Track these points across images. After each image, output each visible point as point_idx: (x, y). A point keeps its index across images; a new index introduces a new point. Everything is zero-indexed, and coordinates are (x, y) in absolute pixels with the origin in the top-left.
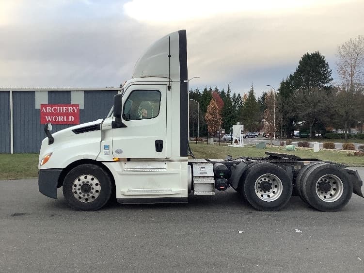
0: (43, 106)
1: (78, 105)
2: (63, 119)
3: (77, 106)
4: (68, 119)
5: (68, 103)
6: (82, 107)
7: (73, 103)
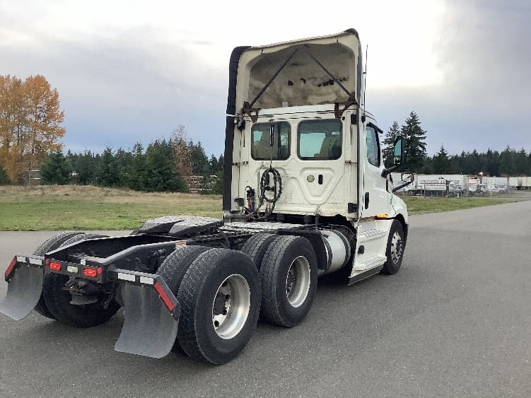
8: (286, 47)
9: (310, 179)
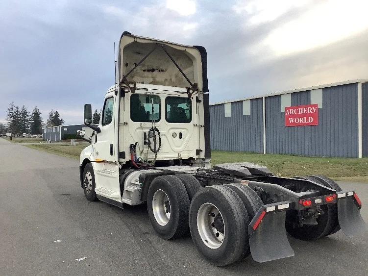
0: (287, 108)
1: (317, 105)
2: (304, 120)
3: (315, 106)
4: (307, 120)
5: (308, 104)
6: (320, 106)
7: (312, 103)
8: (151, 42)
9: (174, 135)
